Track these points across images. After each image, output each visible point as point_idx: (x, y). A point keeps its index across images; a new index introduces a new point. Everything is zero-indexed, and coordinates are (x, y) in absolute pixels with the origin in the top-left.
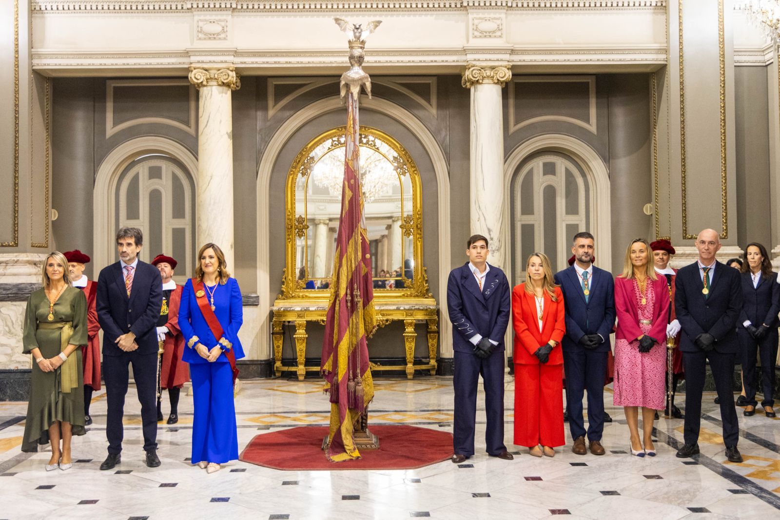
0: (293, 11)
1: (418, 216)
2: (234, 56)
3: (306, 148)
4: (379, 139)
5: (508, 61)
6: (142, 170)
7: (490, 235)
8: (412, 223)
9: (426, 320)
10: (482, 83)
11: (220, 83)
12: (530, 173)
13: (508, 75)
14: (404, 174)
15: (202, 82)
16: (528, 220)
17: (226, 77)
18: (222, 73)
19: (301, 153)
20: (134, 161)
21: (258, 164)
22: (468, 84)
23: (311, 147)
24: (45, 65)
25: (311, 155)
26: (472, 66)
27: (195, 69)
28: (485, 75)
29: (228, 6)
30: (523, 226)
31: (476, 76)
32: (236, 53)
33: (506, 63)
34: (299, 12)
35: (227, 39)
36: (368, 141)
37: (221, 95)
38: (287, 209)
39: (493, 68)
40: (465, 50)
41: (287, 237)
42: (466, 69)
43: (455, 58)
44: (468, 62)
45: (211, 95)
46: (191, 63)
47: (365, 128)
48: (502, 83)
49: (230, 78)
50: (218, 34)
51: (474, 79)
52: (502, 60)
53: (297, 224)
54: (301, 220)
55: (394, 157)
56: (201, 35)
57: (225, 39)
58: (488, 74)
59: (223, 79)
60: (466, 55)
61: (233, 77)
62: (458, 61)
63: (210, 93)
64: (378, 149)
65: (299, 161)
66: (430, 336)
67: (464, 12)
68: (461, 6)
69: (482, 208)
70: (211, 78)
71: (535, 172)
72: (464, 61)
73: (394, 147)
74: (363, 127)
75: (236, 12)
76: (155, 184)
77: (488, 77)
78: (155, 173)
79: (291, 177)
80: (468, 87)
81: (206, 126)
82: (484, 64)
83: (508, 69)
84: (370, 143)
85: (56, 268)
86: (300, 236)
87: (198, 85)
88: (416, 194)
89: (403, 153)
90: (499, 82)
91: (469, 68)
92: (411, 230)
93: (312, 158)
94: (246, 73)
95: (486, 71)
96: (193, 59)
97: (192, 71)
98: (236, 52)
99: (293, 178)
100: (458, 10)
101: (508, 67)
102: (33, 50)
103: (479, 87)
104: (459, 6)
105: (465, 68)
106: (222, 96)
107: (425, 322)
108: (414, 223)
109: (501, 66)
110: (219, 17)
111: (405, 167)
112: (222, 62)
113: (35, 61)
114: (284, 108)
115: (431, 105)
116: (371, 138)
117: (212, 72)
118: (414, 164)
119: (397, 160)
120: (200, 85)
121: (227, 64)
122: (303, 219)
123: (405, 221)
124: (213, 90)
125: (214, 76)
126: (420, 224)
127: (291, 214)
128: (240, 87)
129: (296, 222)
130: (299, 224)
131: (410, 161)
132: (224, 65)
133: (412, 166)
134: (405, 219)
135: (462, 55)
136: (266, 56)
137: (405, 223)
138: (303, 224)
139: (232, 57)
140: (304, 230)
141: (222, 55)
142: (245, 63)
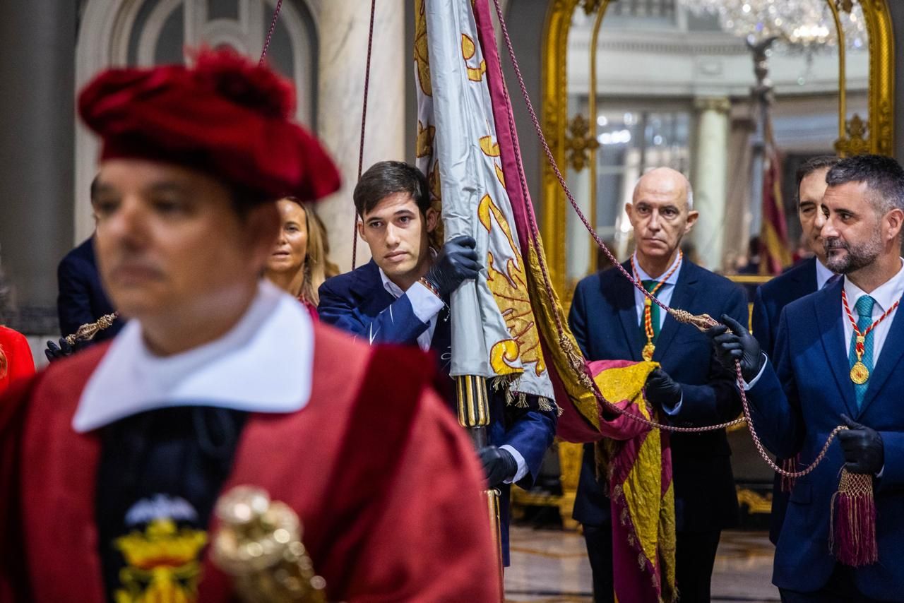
1: (881, 119)
8: (865, 137)
14: (848, 7)
38: (546, 96)
41: (544, 169)
53: (569, 135)
54: (579, 125)
79: (557, 16)
86: (578, 167)
99: (561, 21)
108: (871, 136)
122: (585, 125)
123: (848, 129)
126: (885, 140)
127: (556, 110)
129: (567, 130)
130: (574, 136)
134: (848, 126)
137: (848, 137)
138: (586, 136)
140: (586, 151)
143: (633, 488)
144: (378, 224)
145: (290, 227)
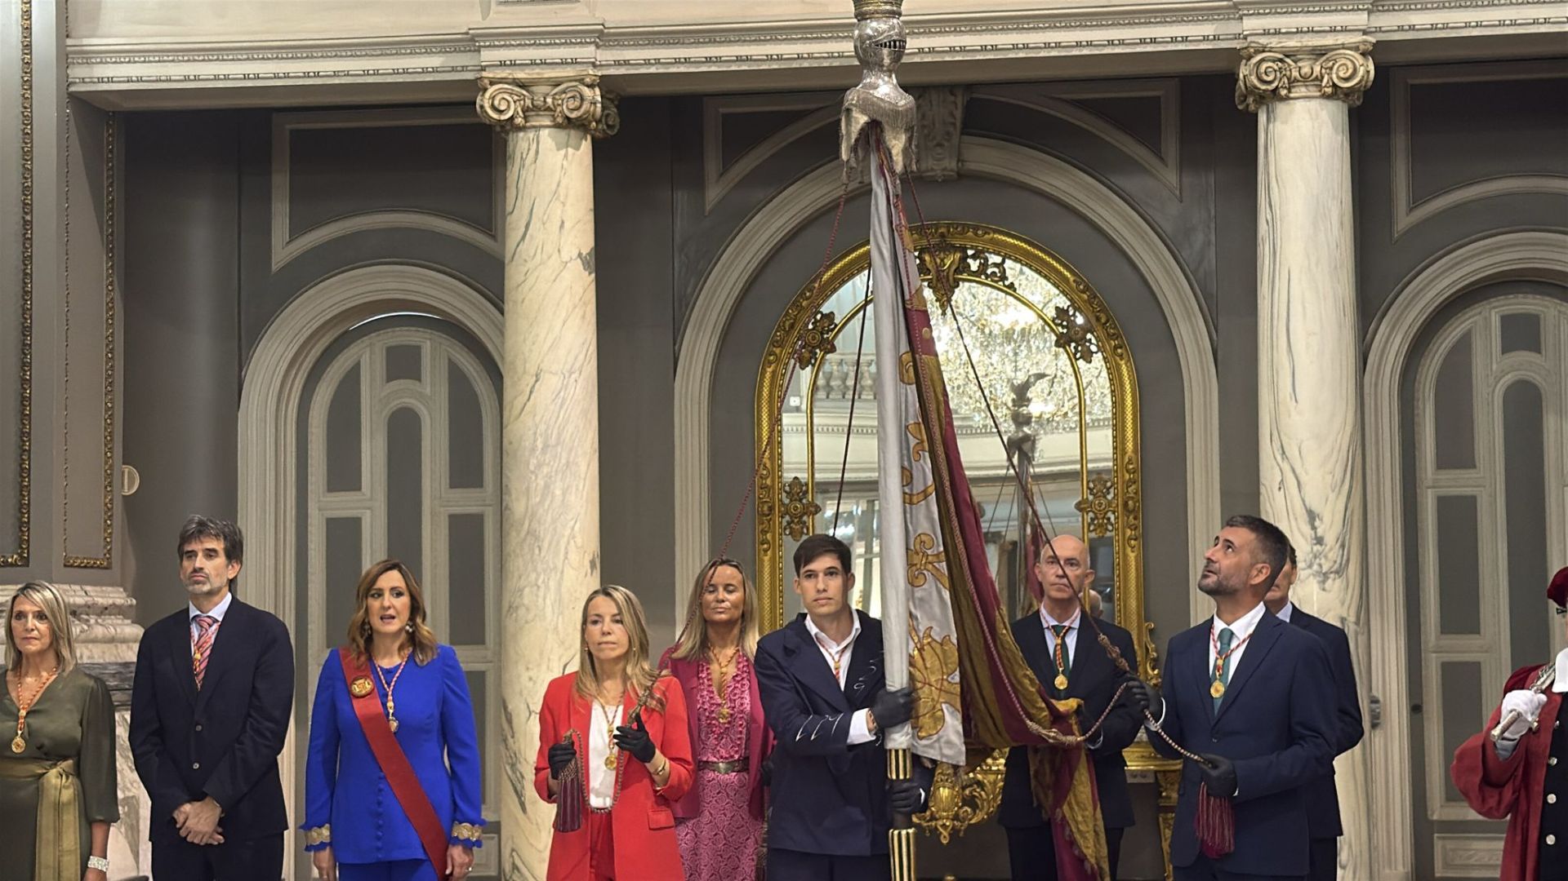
1: (1127, 476)
2: (598, 47)
3: (811, 290)
4: (1016, 260)
5: (1365, 32)
6: (369, 356)
7: (1314, 528)
8: (1110, 497)
9: (1156, 772)
10: (1287, 98)
11: (559, 120)
12: (1463, 346)
13: (1366, 69)
14: (1087, 356)
15: (512, 118)
16: (1458, 483)
17: (572, 104)
18: (564, 92)
19: (796, 305)
20: (346, 332)
21: (677, 334)
22: (1250, 100)
23: (824, 287)
24: (101, 80)
25: (825, 309)
26: (1257, 52)
27: (492, 84)
28: (1295, 74)
30: (1443, 503)
31: (1270, 79)
32: (603, 37)
33: (1357, 38)
36: (984, 266)
37: (563, 152)
38: (760, 458)
39: (1319, 53)
41: (759, 537)
42: (1242, 58)
43: (1208, 29)
44: (1245, 38)
45: (537, 152)
46: (483, 69)
47: (976, 228)
48: (1347, 94)
49: (586, 106)
51: (1264, 87)
52: (1344, 30)
53: (787, 501)
54: (797, 489)
55: (1057, 308)
58: (1306, 70)
59: (568, 107)
60: (1241, 18)
61: (594, 103)
62: (1216, 38)
63: (534, 147)
64: (1011, 286)
65: (792, 326)
66: (1165, 820)
69: (1292, 451)
70: (536, 108)
71: (1478, 345)
72: (1237, 37)
73: (1059, 282)
74: (969, 226)
76: (403, 394)
77: (1305, 79)
78: (403, 364)
79: (770, 370)
80: (1252, 107)
81: (523, 238)
82: (1292, 43)
83: (1363, 54)
84: (989, 271)
85: (32, 622)
86: (795, 534)
87: (503, 127)
88: (1123, 412)
89: (1085, 296)
90: (1336, 93)
91: (1250, 58)
92: (1110, 514)
93: (830, 316)
94: (632, 90)
95: (1300, 64)
96: (488, 56)
97: (485, 90)
98: (601, 33)
101: (1362, 47)
102: (69, 42)
103: (1281, 108)
105: (1236, 56)
106: (566, 156)
107: (1151, 780)
108: (1116, 494)
109: (1343, 46)
111: (1089, 336)
112: (564, 63)
113: (77, 72)
114: (750, 180)
115: (1162, 159)
116: (994, 259)
117: (541, 89)
118: (1115, 328)
119: (1066, 318)
120: (508, 127)
121: (579, 68)
122: (804, 488)
123: (1091, 490)
124: (542, 139)
125: (545, 101)
126: (1132, 498)
127: (771, 473)
128: (618, 127)
129: (784, 494)
130: (791, 500)
131: (1103, 320)
132: (569, 72)
133: (1108, 334)
134: (1091, 485)
135: (1229, 19)
136: (683, 43)
137: (1091, 498)
138: (804, 501)
139: (592, 48)
140: (805, 518)
141: (566, 43)
142: (626, 63)
143: (1071, 809)
144: (811, 575)
145: (728, 588)
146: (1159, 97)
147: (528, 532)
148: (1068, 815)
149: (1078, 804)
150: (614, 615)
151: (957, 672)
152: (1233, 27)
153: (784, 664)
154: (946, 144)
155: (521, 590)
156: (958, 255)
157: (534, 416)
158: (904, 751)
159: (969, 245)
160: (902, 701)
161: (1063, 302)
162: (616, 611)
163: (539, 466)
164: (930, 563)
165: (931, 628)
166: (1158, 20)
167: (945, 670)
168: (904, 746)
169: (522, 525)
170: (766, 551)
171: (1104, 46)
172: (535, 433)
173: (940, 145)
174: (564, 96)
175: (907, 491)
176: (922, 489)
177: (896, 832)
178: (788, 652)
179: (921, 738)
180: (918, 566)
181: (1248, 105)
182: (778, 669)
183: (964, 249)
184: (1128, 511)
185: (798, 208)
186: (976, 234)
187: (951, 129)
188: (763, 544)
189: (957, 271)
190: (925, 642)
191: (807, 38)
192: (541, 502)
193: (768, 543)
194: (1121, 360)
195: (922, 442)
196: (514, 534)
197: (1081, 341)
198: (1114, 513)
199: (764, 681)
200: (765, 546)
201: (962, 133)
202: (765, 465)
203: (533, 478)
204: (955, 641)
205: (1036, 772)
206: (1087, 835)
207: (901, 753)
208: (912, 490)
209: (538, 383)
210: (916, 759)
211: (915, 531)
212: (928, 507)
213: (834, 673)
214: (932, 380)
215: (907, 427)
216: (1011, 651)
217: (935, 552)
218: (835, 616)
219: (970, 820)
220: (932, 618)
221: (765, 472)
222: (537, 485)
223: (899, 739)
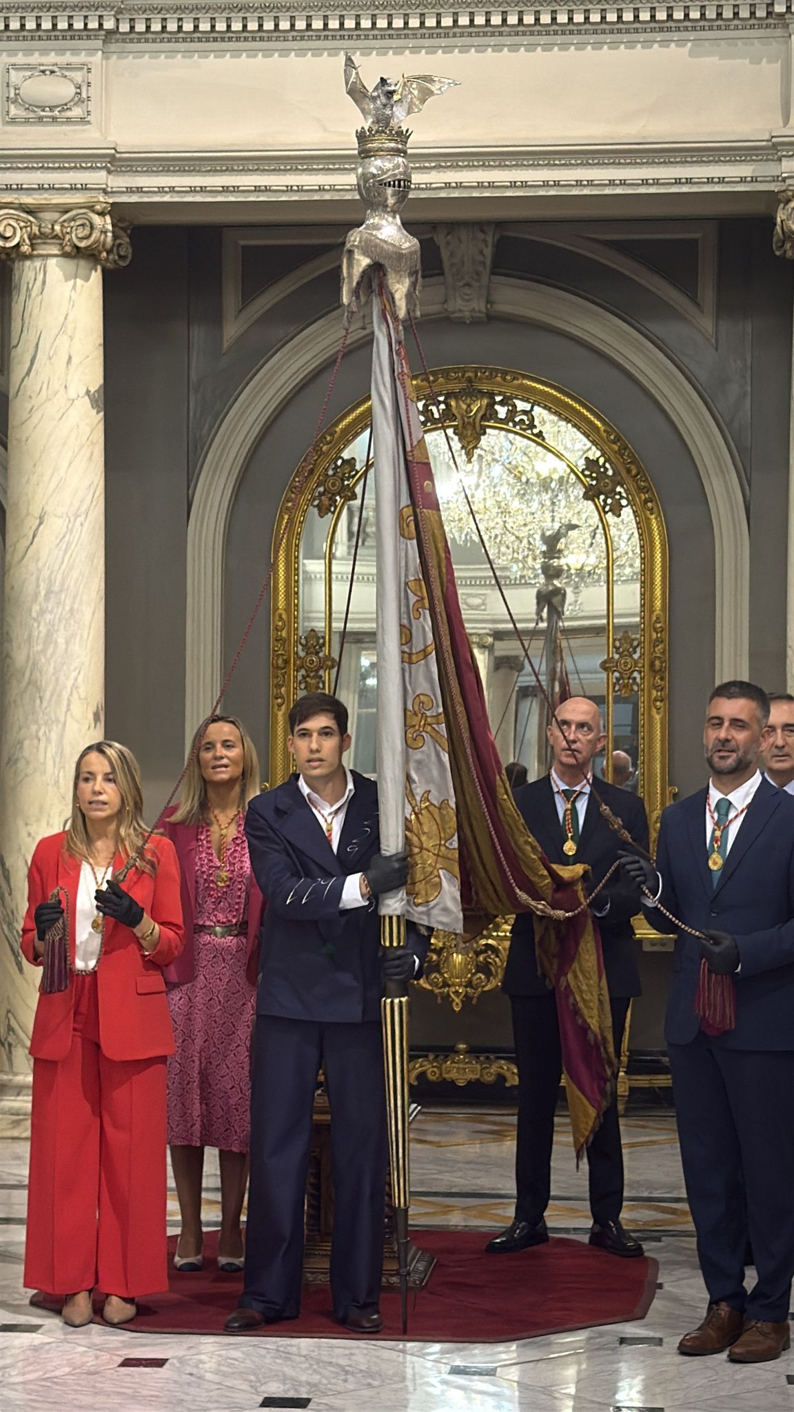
0: (277, 39)
1: (654, 636)
2: (109, 172)
3: (332, 435)
4: (545, 408)
8: (636, 656)
11: (68, 249)
14: (617, 510)
15: (18, 246)
17: (82, 232)
18: (73, 219)
19: (316, 449)
21: (191, 478)
22: (788, 245)
23: (345, 431)
25: (346, 455)
29: (93, 25)
32: (115, 162)
34: (294, 39)
35: (89, 122)
36: (512, 413)
37: (72, 282)
38: (275, 610)
40: (775, 146)
41: (273, 691)
42: (779, 202)
43: (746, 170)
44: (784, 180)
45: (44, 282)
47: (505, 373)
49: (96, 234)
50: (65, 107)
53: (302, 654)
54: (314, 642)
55: (587, 458)
56: (13, 111)
57: (83, 121)
59: (77, 236)
60: (780, 160)
61: (104, 232)
62: (754, 180)
63: (41, 277)
64: (540, 434)
65: (311, 472)
67: (779, 32)
68: (769, 14)
70: (43, 235)
72: (775, 179)
73: (589, 432)
74: (497, 371)
75: (117, 41)
79: (287, 517)
80: (789, 254)
81: (28, 373)
84: (517, 419)
87: (7, 254)
88: (652, 570)
89: (616, 447)
91: (788, 201)
92: (636, 674)
93: (351, 462)
94: (145, 219)
98: (112, 158)
99: (292, 521)
100: (760, 27)
104: (761, 13)
105: (774, 199)
106: (74, 287)
108: (642, 655)
110: (68, 58)
111: (619, 489)
112: (73, 188)
115: (698, 305)
116: (521, 405)
117: (48, 216)
118: (646, 480)
119: (595, 469)
120: (13, 256)
121: (89, 194)
122: (321, 641)
123: (618, 649)
124: (49, 269)
125: (53, 228)
126: (659, 658)
127: (287, 624)
128: (130, 256)
129: (300, 647)
130: (307, 653)
131: (634, 472)
132: (78, 198)
133: (639, 488)
134: (618, 644)
135: (767, 160)
136: (199, 171)
137: (616, 656)
138: (321, 655)
139: (104, 173)
140: (321, 672)
141: (75, 167)
142: (139, 190)
143: (576, 977)
144: (306, 734)
145: (227, 744)
146: (696, 241)
147: (29, 682)
148: (572, 983)
149: (583, 972)
150: (107, 774)
151: (456, 837)
152: (770, 169)
153: (276, 826)
154: (477, 284)
155: (21, 743)
156: (485, 401)
157: (38, 560)
158: (398, 917)
159: (496, 390)
160: (396, 865)
161: (594, 453)
162: (108, 770)
163: (42, 612)
164: (430, 725)
165: (430, 791)
166: (694, 159)
167: (442, 835)
168: (398, 912)
169: (24, 674)
170: (280, 706)
171: (638, 185)
172: (38, 579)
173: (468, 285)
174: (72, 224)
175: (407, 650)
176: (423, 647)
177: (389, 1001)
178: (279, 812)
179: (417, 905)
180: (417, 727)
181: (785, 252)
182: (269, 830)
183: (491, 395)
184: (654, 671)
185: (317, 349)
186: (504, 379)
187: (480, 268)
188: (277, 698)
189: (484, 418)
190: (423, 806)
191: (329, 169)
192: (44, 651)
193: (282, 697)
194: (652, 514)
195: (423, 599)
196: (14, 683)
197: (611, 493)
198: (640, 672)
199: (256, 842)
200: (279, 700)
201: (493, 273)
202: (280, 616)
203: (36, 625)
204: (454, 806)
205: (541, 939)
206: (592, 1004)
207: (395, 919)
208: (411, 649)
209: (42, 527)
210: (411, 926)
211: (414, 692)
212: (427, 665)
213: (327, 834)
214: (434, 535)
215: (406, 584)
216: (513, 817)
217: (435, 714)
218: (327, 778)
219: (484, 987)
220: (429, 780)
221: (280, 624)
222: (39, 633)
223: (393, 905)
